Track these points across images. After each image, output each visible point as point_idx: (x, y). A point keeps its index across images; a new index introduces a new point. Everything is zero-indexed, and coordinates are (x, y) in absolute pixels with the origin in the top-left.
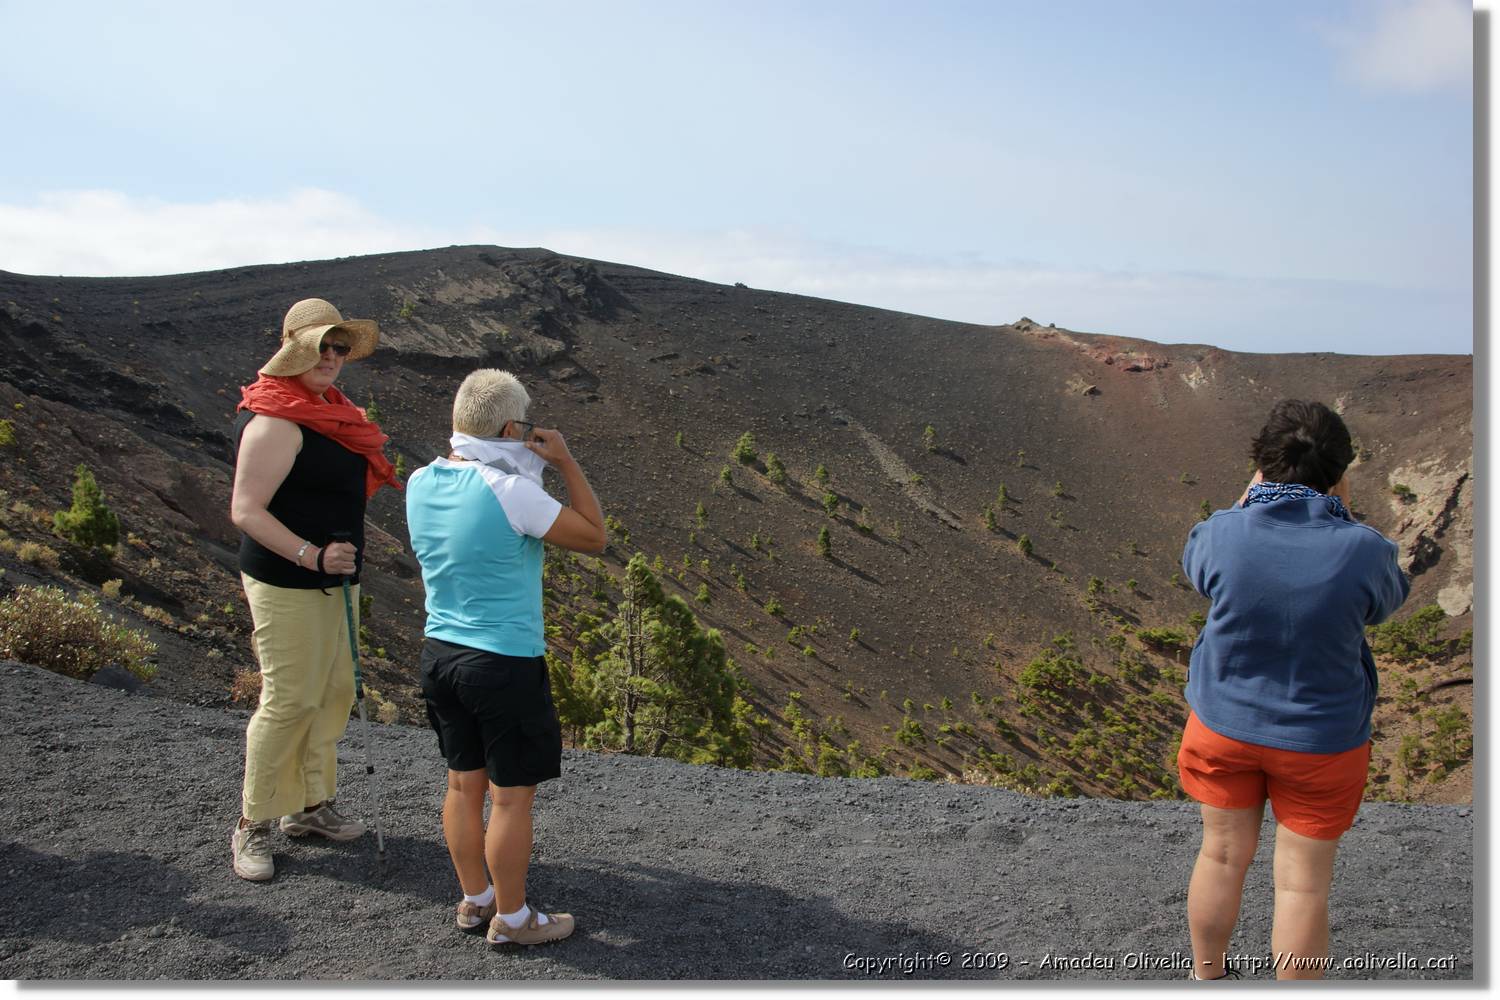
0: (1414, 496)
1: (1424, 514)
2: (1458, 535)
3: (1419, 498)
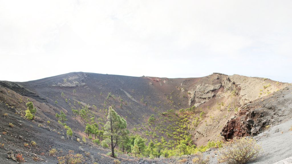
2: (196, 98)
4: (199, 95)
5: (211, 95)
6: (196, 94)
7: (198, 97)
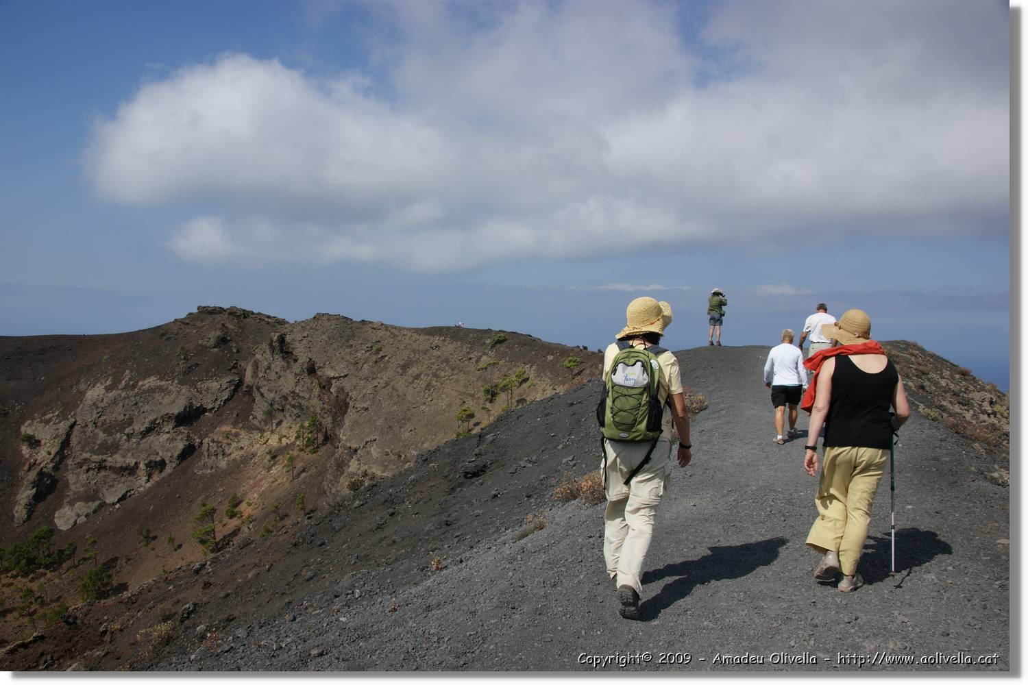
0: (39, 441)
1: (44, 456)
2: (69, 468)
3: (43, 442)
4: (93, 452)
5: (168, 444)
6: (74, 441)
7: (85, 460)
